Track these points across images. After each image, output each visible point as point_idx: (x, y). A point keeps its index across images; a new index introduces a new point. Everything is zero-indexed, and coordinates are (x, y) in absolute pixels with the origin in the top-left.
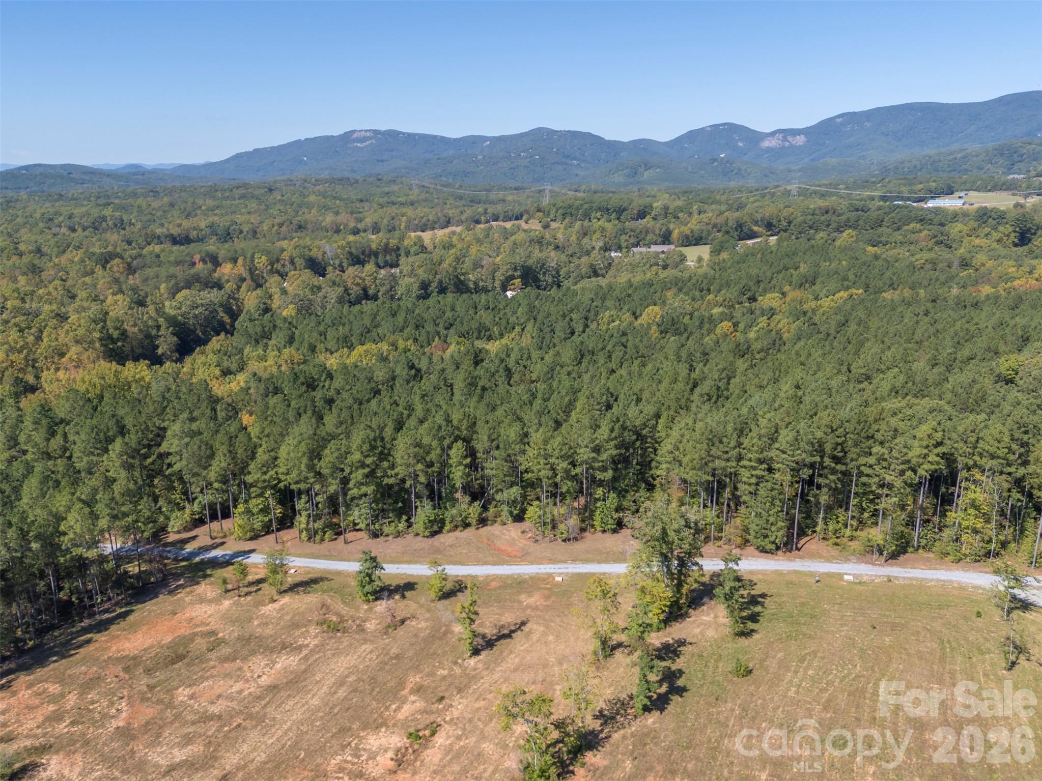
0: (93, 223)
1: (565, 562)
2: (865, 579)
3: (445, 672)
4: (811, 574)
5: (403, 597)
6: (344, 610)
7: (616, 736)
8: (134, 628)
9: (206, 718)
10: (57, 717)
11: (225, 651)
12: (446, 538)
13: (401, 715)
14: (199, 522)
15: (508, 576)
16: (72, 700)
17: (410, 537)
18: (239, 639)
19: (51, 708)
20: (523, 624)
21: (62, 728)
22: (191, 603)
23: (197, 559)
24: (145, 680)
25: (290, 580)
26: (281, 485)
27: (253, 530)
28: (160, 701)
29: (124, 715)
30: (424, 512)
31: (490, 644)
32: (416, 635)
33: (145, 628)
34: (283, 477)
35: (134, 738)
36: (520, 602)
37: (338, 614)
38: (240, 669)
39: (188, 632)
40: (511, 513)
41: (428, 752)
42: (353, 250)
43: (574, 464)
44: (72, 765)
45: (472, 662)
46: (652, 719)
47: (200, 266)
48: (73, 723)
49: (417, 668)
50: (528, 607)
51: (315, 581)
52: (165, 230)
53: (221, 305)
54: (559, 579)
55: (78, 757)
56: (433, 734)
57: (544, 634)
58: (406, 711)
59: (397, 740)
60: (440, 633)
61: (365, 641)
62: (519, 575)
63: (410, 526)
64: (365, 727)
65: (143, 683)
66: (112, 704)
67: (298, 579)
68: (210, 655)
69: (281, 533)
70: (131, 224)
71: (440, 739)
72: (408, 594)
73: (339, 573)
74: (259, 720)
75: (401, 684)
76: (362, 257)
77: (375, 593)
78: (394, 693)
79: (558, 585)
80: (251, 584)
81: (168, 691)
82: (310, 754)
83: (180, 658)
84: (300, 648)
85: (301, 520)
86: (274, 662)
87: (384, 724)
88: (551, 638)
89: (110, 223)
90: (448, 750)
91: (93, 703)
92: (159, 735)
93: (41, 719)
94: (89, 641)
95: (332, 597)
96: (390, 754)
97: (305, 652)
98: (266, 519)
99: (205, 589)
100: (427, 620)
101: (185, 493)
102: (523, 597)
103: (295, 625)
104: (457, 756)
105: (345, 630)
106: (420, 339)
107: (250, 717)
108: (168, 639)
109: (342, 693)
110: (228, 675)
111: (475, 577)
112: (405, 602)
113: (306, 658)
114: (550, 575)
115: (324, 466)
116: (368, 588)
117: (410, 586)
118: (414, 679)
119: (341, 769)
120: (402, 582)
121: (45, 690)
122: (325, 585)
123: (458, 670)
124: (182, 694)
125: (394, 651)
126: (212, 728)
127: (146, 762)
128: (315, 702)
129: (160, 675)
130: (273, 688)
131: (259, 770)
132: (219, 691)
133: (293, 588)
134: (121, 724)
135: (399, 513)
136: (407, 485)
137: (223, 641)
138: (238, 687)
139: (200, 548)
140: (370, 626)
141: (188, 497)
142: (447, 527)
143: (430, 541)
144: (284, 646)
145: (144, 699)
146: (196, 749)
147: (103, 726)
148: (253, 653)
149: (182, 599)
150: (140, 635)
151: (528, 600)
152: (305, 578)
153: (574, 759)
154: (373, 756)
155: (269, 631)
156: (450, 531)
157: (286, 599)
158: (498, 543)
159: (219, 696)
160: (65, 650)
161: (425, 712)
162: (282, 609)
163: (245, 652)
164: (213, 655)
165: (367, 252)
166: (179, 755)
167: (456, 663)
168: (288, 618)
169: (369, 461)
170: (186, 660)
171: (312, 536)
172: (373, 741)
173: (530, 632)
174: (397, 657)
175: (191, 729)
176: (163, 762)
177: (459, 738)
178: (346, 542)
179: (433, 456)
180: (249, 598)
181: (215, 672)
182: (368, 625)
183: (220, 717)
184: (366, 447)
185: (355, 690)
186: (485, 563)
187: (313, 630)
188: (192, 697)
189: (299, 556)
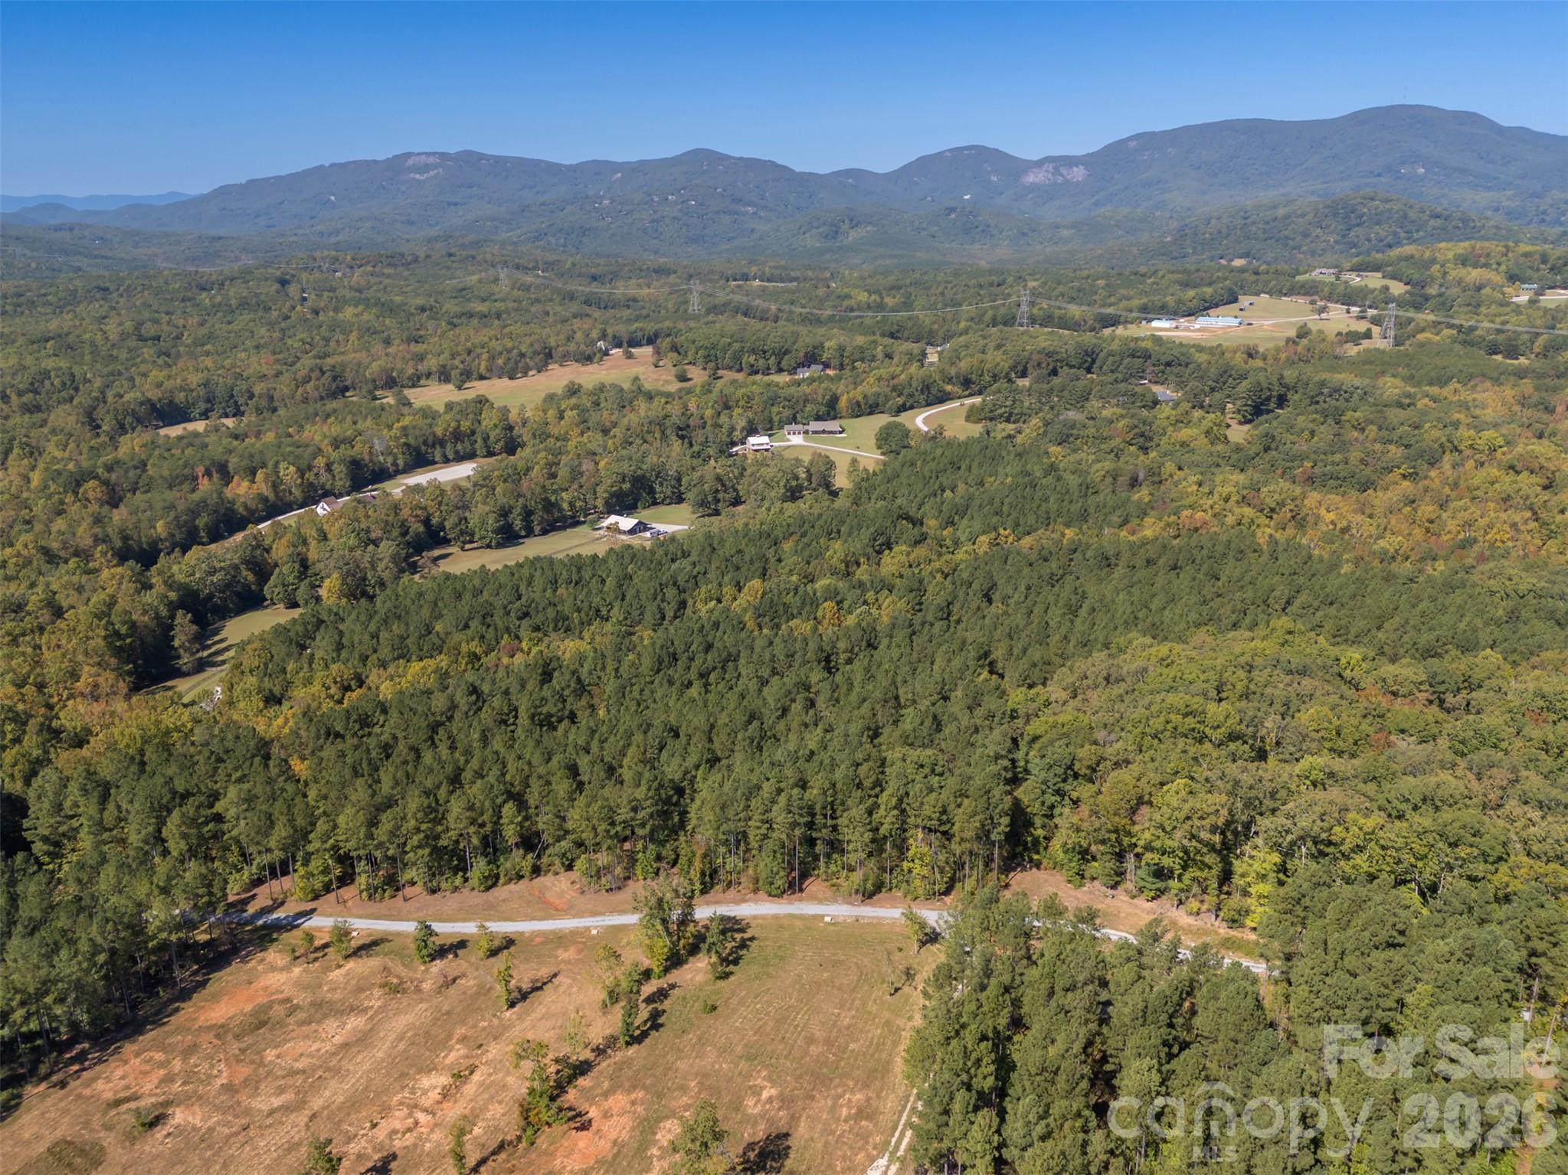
0: (32, 384)
1: (602, 914)
2: (840, 920)
3: (485, 1024)
4: (802, 917)
5: (456, 956)
6: (403, 972)
7: (604, 1065)
8: (215, 998)
9: (293, 1073)
10: (169, 1079)
11: (301, 1015)
12: (501, 892)
13: (448, 1061)
14: (258, 882)
15: (551, 932)
16: (177, 1065)
17: (466, 891)
18: (313, 1004)
19: (162, 1072)
20: (555, 975)
21: (176, 1087)
22: (265, 972)
23: (260, 922)
24: (236, 1045)
25: (354, 944)
26: (341, 852)
27: (313, 891)
28: (252, 1062)
29: (225, 1074)
30: (479, 867)
31: (524, 996)
32: (464, 993)
33: (226, 998)
34: (341, 844)
35: (237, 1092)
36: (556, 957)
37: (398, 977)
38: (316, 1031)
39: (266, 1000)
40: (563, 864)
41: (467, 1086)
42: (412, 441)
43: (613, 824)
44: (194, 1114)
45: (508, 1014)
46: (632, 1051)
47: (205, 485)
48: (184, 1083)
49: (463, 1022)
50: (563, 961)
51: (375, 943)
52: (139, 395)
53: (246, 562)
54: (594, 932)
55: (196, 1108)
56: (471, 1073)
57: (571, 986)
58: (453, 1056)
59: (444, 1080)
60: (483, 991)
61: (422, 1001)
62: (561, 930)
63: (466, 880)
64: (420, 1071)
65: (235, 1047)
66: (212, 1066)
67: (361, 942)
68: (288, 1020)
69: (341, 891)
70: (87, 381)
71: (477, 1077)
72: (459, 952)
73: (399, 934)
74: (336, 1072)
75: (450, 1036)
76: (423, 448)
77: (430, 955)
78: (444, 1044)
79: (593, 938)
80: (317, 949)
81: (258, 1053)
82: (378, 1094)
83: (262, 1024)
84: (365, 1010)
85: (362, 880)
86: (345, 1024)
87: (435, 1068)
88: (575, 989)
89: (57, 382)
90: (481, 1084)
91: (196, 1066)
92: (257, 1088)
93: (156, 1082)
94: (177, 1010)
95: (392, 960)
96: (439, 1090)
97: (370, 1013)
98: (326, 879)
99: (274, 955)
100: (475, 978)
101: (243, 855)
102: (559, 952)
103: (360, 989)
104: (488, 1087)
105: (405, 991)
106: (488, 636)
107: (328, 1069)
108: (248, 1008)
109: (402, 1046)
110: (306, 1037)
111: (522, 933)
112: (459, 961)
113: (371, 1018)
114: (588, 929)
115: (382, 833)
116: (424, 952)
117: (462, 944)
118: (460, 1031)
119: (401, 1103)
120: (455, 940)
121: (151, 1058)
122: (386, 947)
123: (496, 1021)
124: (270, 1055)
125: (446, 1008)
126: (299, 1080)
127: (251, 1109)
128: (380, 1055)
129: (248, 1040)
130: (346, 1046)
131: (339, 1109)
132: (300, 1051)
133: (358, 952)
134: (225, 1081)
135: (456, 870)
136: (461, 846)
137: (297, 1007)
138: (315, 1046)
139: (262, 909)
140: (426, 986)
141: (246, 858)
142: (502, 880)
143: (485, 895)
144: (352, 1009)
145: (239, 1061)
146: (288, 1097)
147: (209, 1084)
148: (325, 1016)
149: (255, 968)
150: (223, 1004)
151: (563, 955)
152: (367, 941)
153: (569, 1082)
154: (425, 1093)
155: (337, 996)
156: (505, 884)
157: (351, 964)
158: (548, 895)
159: (302, 1055)
160: (156, 1019)
161: (467, 1057)
162: (348, 974)
163: (318, 1016)
164: (291, 1020)
165: (430, 441)
166: (276, 1102)
167: (495, 1016)
168: (353, 982)
169: (424, 827)
170: (269, 1025)
171: (373, 892)
172: (426, 1082)
173: (559, 985)
174: (448, 1013)
175: (282, 1082)
176: (265, 1108)
177: (490, 1075)
178: (406, 900)
179: (486, 817)
180: (317, 964)
181: (294, 1034)
182: (424, 985)
183: (304, 1072)
184: (420, 815)
185: (413, 1044)
186: (533, 919)
187: (377, 992)
188: (278, 1056)
189: (361, 917)
